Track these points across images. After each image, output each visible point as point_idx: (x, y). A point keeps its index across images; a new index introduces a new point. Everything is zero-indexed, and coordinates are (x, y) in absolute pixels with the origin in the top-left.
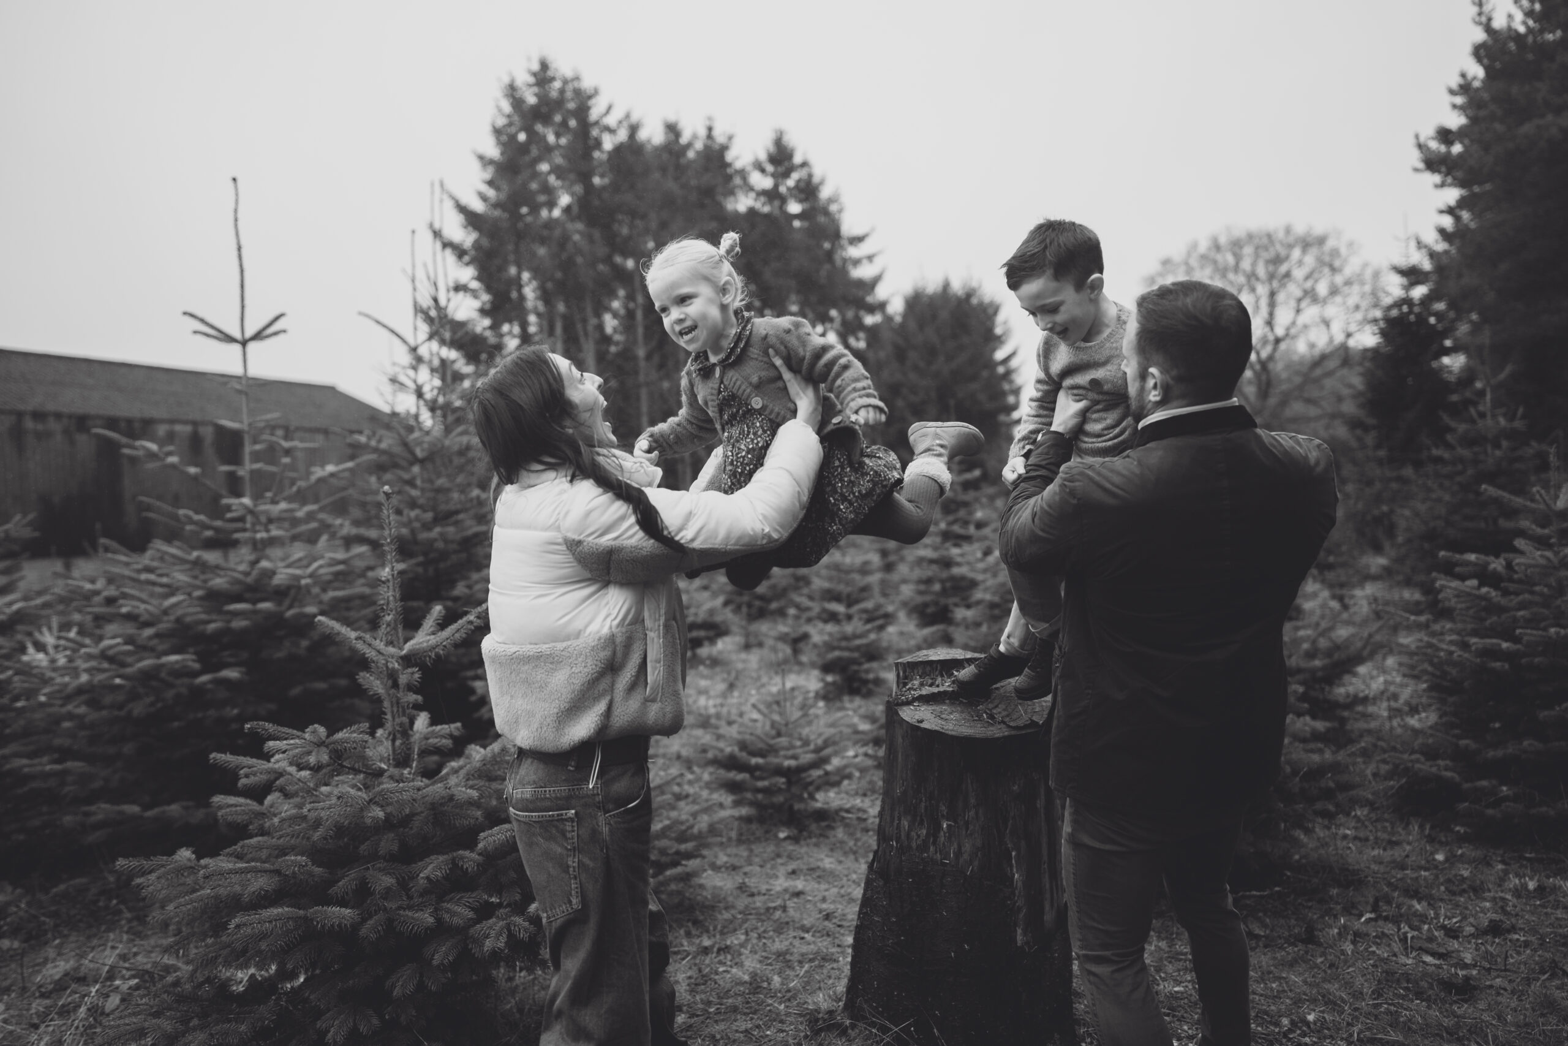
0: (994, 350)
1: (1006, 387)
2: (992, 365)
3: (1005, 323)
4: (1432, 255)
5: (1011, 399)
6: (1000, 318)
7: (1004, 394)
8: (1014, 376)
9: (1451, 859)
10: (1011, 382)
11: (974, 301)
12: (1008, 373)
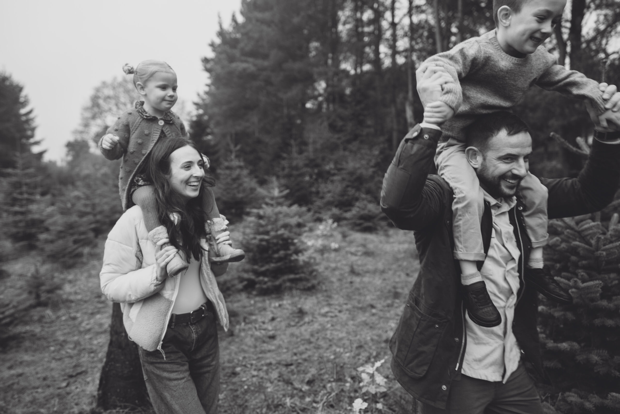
0: (19, 109)
1: (26, 126)
2: (19, 116)
3: (26, 96)
4: (203, 100)
5: (29, 133)
6: (23, 94)
7: (25, 130)
8: (31, 122)
9: (255, 302)
10: (29, 125)
11: (7, 83)
12: (28, 121)
